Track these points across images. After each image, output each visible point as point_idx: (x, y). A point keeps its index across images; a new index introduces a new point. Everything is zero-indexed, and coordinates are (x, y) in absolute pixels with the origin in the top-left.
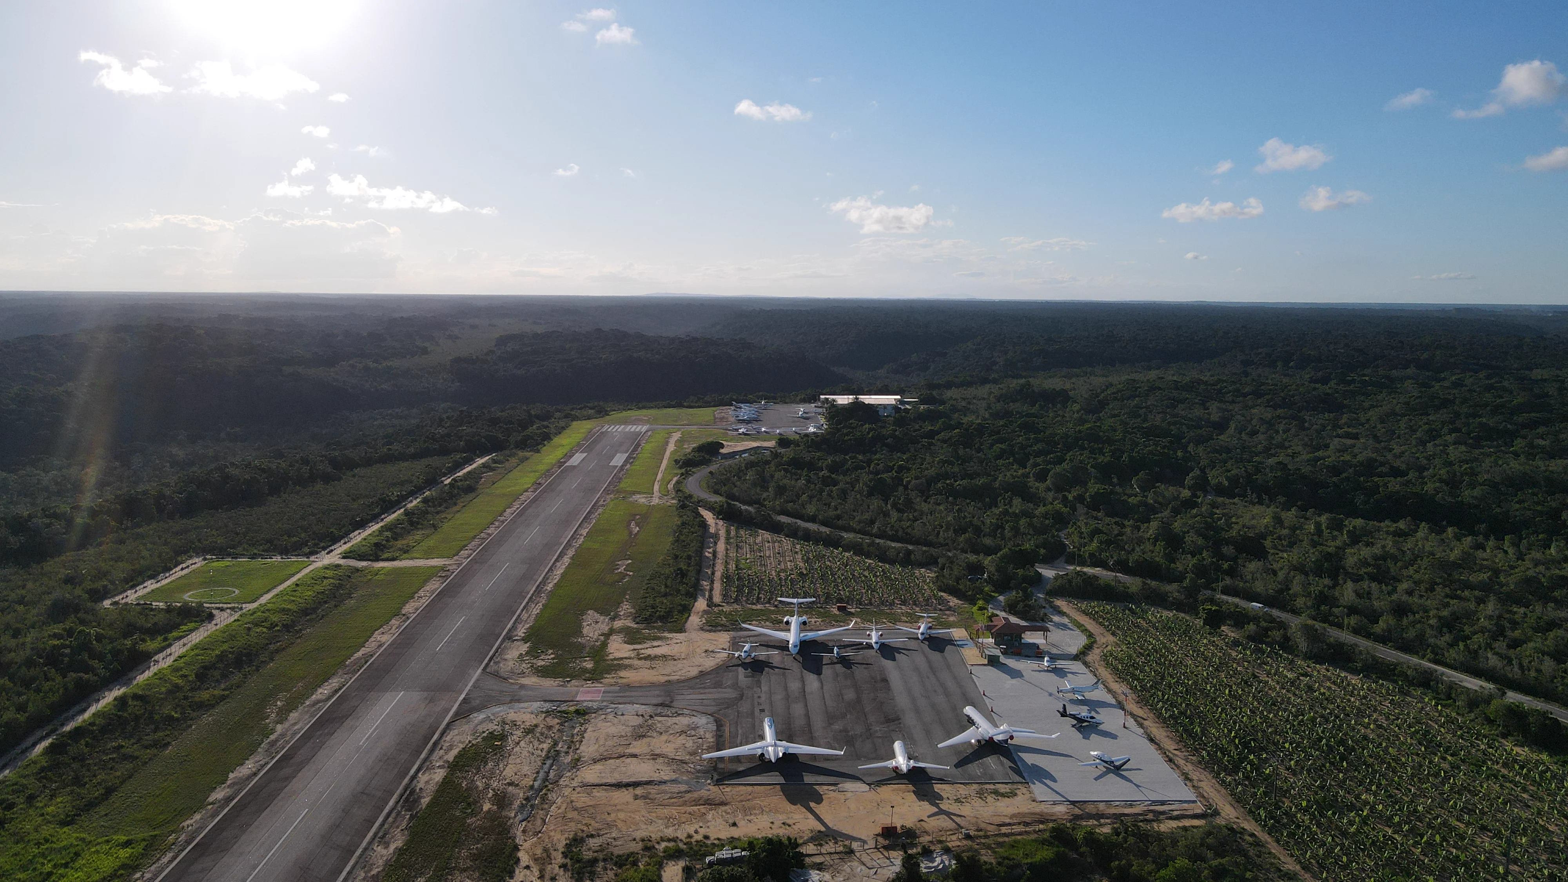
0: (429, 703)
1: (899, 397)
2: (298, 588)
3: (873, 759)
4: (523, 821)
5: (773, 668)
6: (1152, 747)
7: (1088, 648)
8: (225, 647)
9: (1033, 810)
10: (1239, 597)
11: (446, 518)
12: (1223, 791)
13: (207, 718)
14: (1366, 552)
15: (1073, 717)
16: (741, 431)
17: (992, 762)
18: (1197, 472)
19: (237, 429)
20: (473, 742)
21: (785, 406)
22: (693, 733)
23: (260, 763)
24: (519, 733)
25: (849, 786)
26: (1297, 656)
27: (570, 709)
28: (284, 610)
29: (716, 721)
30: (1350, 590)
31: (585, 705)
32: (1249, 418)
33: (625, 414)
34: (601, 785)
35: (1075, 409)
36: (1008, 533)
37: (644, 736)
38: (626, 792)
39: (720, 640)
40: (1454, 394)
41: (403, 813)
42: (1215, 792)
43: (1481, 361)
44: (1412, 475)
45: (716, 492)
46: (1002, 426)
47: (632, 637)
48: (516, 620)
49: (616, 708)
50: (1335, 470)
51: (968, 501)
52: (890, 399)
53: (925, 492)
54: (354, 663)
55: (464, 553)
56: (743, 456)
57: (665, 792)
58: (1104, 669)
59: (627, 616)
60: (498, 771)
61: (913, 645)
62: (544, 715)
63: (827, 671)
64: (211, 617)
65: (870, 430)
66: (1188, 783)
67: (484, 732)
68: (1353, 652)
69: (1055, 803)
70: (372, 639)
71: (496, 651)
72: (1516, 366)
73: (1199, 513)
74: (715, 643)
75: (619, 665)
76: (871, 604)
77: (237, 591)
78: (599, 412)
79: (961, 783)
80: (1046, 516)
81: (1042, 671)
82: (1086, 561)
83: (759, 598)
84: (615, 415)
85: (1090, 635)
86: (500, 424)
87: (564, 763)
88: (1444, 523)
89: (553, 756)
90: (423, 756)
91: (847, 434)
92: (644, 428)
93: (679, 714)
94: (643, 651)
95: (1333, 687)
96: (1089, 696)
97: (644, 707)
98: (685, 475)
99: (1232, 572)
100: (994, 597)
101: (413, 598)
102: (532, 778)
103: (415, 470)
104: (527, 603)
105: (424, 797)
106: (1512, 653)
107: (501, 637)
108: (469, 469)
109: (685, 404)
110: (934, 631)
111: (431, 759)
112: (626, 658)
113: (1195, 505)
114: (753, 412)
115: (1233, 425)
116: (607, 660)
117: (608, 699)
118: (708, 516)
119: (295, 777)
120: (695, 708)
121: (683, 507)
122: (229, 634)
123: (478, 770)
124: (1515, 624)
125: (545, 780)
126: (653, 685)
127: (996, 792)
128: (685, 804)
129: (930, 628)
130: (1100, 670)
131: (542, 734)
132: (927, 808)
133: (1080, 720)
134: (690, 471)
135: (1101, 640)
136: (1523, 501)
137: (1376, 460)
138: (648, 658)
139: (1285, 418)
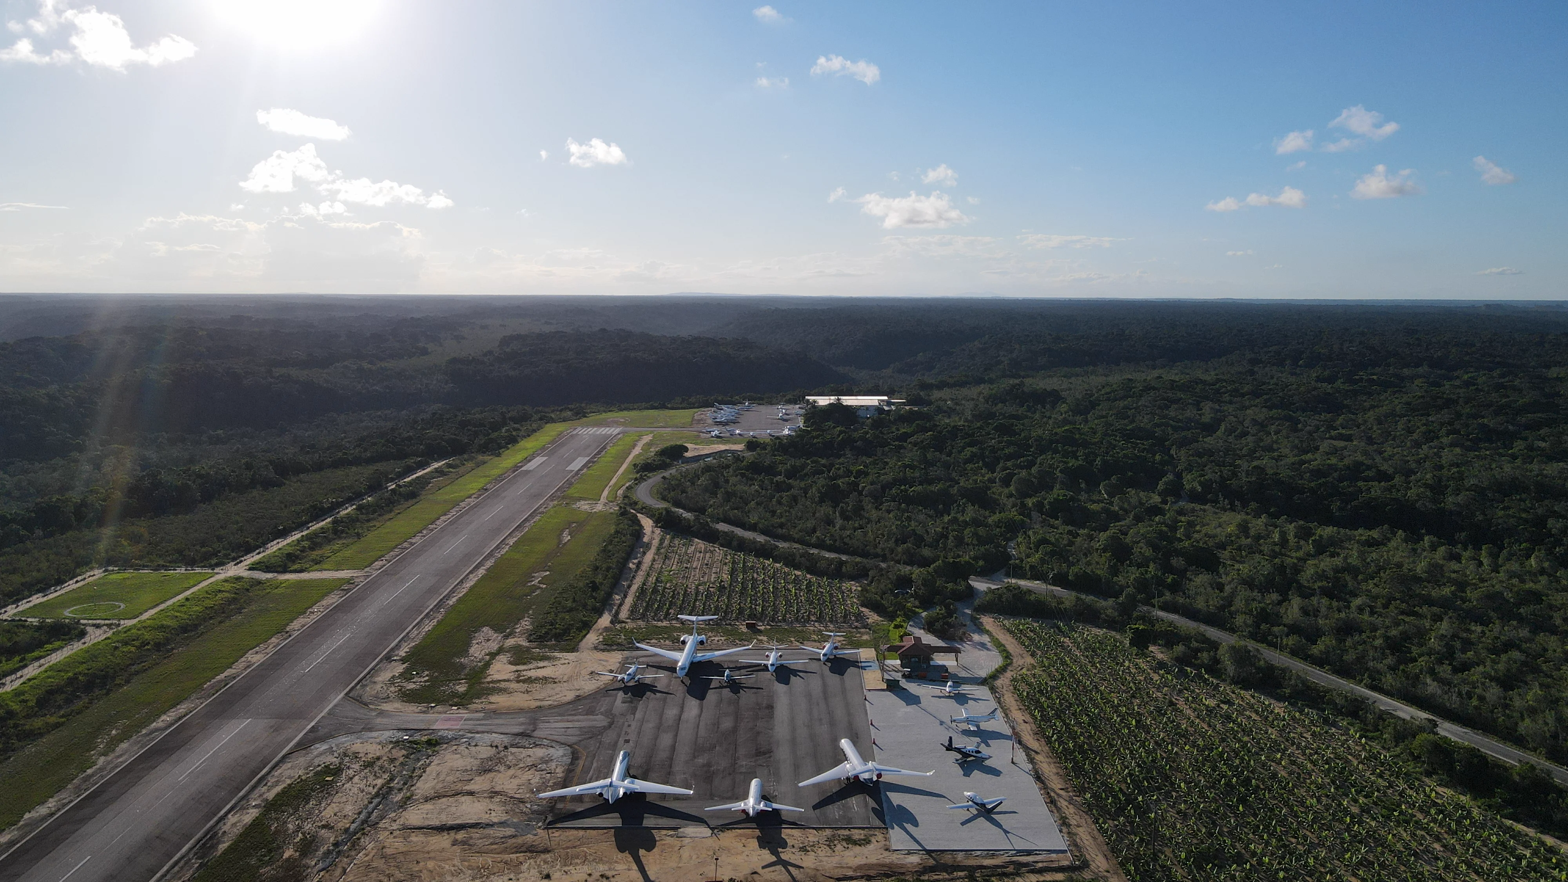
0: (273, 732)
1: (886, 398)
2: (187, 603)
3: (727, 799)
4: (321, 871)
5: (655, 692)
6: (1034, 788)
7: (1002, 670)
8: (81, 668)
9: (882, 861)
10: (1179, 614)
11: (375, 526)
12: (1100, 839)
13: (31, 749)
14: (1326, 563)
15: (958, 750)
16: (713, 434)
17: (856, 804)
18: (1170, 476)
19: (220, 432)
20: (303, 778)
21: (770, 407)
22: (544, 766)
23: (64, 801)
24: (356, 767)
25: (691, 830)
26: (1224, 680)
27: (423, 739)
28: (162, 626)
29: (573, 753)
30: (1295, 606)
31: (440, 734)
32: (1241, 419)
33: (604, 416)
34: (423, 828)
35: (1063, 410)
36: (951, 542)
37: (490, 771)
38: (446, 837)
39: (611, 660)
40: (1459, 393)
41: (193, 861)
42: (1091, 840)
43: (1498, 359)
44: (1398, 480)
45: (664, 499)
46: (978, 428)
47: (520, 657)
48: (403, 638)
49: (472, 737)
50: (1318, 473)
51: (921, 508)
52: (872, 400)
53: (877, 499)
54: (212, 687)
55: (378, 564)
56: (706, 460)
57: (487, 837)
58: (1010, 695)
59: (522, 634)
60: (317, 811)
61: (814, 666)
62: (391, 746)
63: (711, 696)
64: (82, 634)
65: (841, 432)
66: (1065, 830)
67: (319, 765)
68: (1283, 678)
69: (909, 853)
70: (243, 659)
71: (369, 673)
72: (1533, 364)
73: (1162, 520)
74: (604, 663)
75: (496, 689)
76: (784, 620)
77: (123, 606)
78: (577, 414)
79: (813, 828)
80: (998, 524)
81: (943, 697)
82: (1026, 573)
83: (667, 614)
84: (593, 417)
85: (1007, 656)
86: (469, 427)
87: (392, 802)
88: (1423, 531)
89: (384, 794)
90: (241, 794)
91: (817, 437)
92: (618, 430)
93: (537, 745)
94: (524, 673)
95: (1254, 716)
96: (984, 726)
97: (502, 736)
98: (638, 481)
99: (1175, 588)
100: (918, 613)
101: (305, 613)
102: (351, 819)
103: (361, 474)
104: (422, 619)
105: (224, 842)
106: (1457, 679)
107: (380, 657)
108: (420, 473)
109: (669, 405)
110: (840, 652)
111: (249, 797)
112: (504, 681)
113: (1161, 512)
114: (733, 414)
115: (1223, 427)
116: (483, 683)
117: (466, 727)
118: (647, 523)
119: (94, 817)
120: (555, 737)
121: (622, 514)
122: (92, 654)
123: (296, 810)
124: (1467, 644)
125: (364, 822)
126: (521, 711)
127: (849, 840)
128: (504, 851)
129: (836, 648)
130: (1006, 696)
131: (381, 768)
132: (767, 856)
133: (965, 755)
134: (645, 475)
135: (1017, 661)
136: (1508, 508)
137: (1362, 464)
138: (529, 680)
139: (1277, 419)
